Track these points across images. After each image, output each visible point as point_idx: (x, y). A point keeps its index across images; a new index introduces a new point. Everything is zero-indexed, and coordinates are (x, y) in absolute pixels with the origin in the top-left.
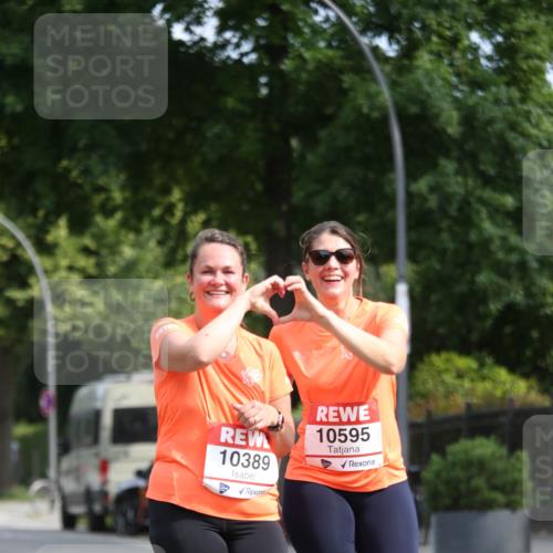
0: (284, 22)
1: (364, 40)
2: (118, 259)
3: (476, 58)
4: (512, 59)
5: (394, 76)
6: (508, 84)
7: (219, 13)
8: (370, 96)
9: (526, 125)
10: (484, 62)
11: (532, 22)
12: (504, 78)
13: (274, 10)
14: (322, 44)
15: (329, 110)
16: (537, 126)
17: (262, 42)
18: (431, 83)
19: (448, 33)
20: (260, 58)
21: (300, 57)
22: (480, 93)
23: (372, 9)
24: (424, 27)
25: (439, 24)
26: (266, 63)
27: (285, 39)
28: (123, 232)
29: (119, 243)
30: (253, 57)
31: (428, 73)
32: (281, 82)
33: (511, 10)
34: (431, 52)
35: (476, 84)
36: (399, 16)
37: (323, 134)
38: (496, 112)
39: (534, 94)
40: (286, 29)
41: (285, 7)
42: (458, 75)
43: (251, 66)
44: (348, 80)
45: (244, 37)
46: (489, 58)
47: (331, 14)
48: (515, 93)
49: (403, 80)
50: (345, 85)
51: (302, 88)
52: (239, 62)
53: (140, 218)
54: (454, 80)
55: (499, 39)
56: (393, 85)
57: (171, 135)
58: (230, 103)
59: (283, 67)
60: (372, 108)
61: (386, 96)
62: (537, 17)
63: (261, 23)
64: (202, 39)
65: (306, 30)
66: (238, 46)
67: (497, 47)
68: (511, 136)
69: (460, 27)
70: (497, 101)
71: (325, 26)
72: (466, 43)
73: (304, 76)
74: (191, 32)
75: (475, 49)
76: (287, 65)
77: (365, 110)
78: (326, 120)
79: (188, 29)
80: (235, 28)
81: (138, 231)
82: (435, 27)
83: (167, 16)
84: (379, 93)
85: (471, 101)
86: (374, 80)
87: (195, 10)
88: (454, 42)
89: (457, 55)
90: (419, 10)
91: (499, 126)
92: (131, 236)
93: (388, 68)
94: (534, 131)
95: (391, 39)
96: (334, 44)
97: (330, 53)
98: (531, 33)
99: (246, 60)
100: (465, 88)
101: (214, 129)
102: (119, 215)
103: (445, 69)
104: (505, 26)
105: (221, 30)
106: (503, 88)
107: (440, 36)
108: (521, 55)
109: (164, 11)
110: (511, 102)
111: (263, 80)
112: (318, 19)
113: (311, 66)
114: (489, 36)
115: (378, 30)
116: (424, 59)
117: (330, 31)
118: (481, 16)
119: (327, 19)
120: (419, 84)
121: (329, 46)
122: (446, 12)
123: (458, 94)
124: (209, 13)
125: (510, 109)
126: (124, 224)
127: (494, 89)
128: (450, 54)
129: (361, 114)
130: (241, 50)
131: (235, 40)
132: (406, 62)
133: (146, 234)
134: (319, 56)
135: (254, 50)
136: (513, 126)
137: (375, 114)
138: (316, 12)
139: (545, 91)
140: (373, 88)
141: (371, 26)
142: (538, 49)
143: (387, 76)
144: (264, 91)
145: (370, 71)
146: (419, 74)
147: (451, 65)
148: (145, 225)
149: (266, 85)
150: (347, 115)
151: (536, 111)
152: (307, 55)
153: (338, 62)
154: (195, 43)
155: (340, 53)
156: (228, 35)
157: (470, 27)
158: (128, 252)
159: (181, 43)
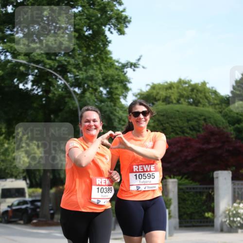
0: (50, 84)
1: (72, 89)
2: (3, 147)
3: (102, 95)
4: (112, 95)
5: (79, 99)
6: (111, 102)
7: (32, 81)
8: (73, 104)
9: (115, 113)
10: (104, 96)
11: (117, 85)
12: (109, 100)
13: (47, 80)
14: (60, 90)
15: (62, 108)
16: (118, 113)
17: (44, 89)
18: (90, 101)
19: (95, 87)
20: (43, 93)
21: (54, 93)
22: (103, 104)
23: (73, 81)
24: (88, 86)
25: (92, 85)
26: (45, 95)
27: (50, 88)
28: (5, 140)
29: (4, 143)
30: (41, 93)
31: (89, 98)
32: (49, 100)
33: (111, 82)
34: (90, 93)
35: (102, 101)
36: (81, 82)
37: (60, 114)
38: (107, 109)
39: (117, 105)
40: (51, 86)
41: (50, 80)
42: (97, 99)
43: (40, 95)
44: (67, 99)
45: (39, 87)
46: (105, 95)
47: (63, 82)
48: (112, 104)
49: (82, 100)
50: (66, 101)
51: (54, 101)
52: (37, 94)
53: (9, 136)
54: (96, 100)
55: (108, 89)
56: (79, 101)
57: (18, 114)
58: (35, 105)
59: (49, 96)
60: (73, 107)
61: (77, 104)
62: (118, 84)
63: (43, 84)
64: (27, 88)
65: (56, 86)
66: (37, 90)
67: (107, 91)
68: (111, 115)
69: (97, 86)
70: (107, 106)
71: (61, 85)
72: (99, 90)
73: (55, 98)
74: (24, 86)
75: (101, 92)
76: (50, 95)
77: (71, 108)
78: (61, 110)
79: (23, 85)
80: (36, 85)
81: (9, 140)
82: (91, 86)
83: (18, 82)
84: (75, 103)
85: (100, 106)
86: (74, 100)
87: (26, 80)
88: (96, 90)
89: (96, 93)
90: (87, 81)
91: (108, 113)
92: (7, 141)
93: (78, 96)
94: (117, 114)
95: (79, 89)
96: (64, 90)
97: (62, 92)
98: (116, 88)
99: (39, 94)
100: (99, 102)
101: (30, 112)
102: (4, 136)
103: (93, 97)
104: (109, 86)
105: (33, 86)
106: (109, 103)
107: (92, 88)
108: (113, 94)
109: (17, 80)
110: (111, 106)
111: (44, 99)
112: (59, 83)
113: (57, 96)
114: (105, 88)
115: (75, 86)
116: (88, 94)
117: (62, 86)
118: (103, 83)
119: (61, 83)
120: (86, 101)
121: (62, 90)
122: (94, 82)
123: (97, 104)
124: (29, 81)
125: (111, 108)
126: (5, 138)
127: (106, 103)
128: (95, 93)
129: (70, 109)
130: (38, 91)
131: (36, 88)
132: (83, 95)
133: (11, 141)
134: (59, 93)
135: (41, 91)
136: (112, 113)
137: (74, 109)
138: (58, 81)
139: (120, 104)
140: (74, 102)
141: (73, 85)
142: (118, 93)
143: (78, 99)
144: (44, 102)
145: (73, 97)
146: (86, 98)
147: (95, 96)
148: (11, 138)
149: (45, 101)
150: (66, 109)
151: (118, 109)
152: (56, 92)
153: (64, 95)
154: (26, 89)
155: (65, 92)
156: (34, 87)
157: (100, 86)
158: (6, 146)
159: (21, 89)
